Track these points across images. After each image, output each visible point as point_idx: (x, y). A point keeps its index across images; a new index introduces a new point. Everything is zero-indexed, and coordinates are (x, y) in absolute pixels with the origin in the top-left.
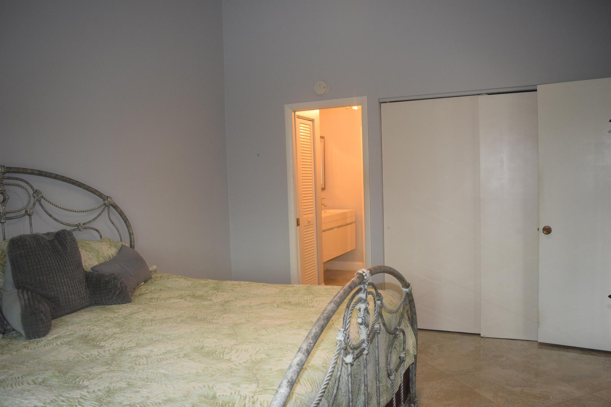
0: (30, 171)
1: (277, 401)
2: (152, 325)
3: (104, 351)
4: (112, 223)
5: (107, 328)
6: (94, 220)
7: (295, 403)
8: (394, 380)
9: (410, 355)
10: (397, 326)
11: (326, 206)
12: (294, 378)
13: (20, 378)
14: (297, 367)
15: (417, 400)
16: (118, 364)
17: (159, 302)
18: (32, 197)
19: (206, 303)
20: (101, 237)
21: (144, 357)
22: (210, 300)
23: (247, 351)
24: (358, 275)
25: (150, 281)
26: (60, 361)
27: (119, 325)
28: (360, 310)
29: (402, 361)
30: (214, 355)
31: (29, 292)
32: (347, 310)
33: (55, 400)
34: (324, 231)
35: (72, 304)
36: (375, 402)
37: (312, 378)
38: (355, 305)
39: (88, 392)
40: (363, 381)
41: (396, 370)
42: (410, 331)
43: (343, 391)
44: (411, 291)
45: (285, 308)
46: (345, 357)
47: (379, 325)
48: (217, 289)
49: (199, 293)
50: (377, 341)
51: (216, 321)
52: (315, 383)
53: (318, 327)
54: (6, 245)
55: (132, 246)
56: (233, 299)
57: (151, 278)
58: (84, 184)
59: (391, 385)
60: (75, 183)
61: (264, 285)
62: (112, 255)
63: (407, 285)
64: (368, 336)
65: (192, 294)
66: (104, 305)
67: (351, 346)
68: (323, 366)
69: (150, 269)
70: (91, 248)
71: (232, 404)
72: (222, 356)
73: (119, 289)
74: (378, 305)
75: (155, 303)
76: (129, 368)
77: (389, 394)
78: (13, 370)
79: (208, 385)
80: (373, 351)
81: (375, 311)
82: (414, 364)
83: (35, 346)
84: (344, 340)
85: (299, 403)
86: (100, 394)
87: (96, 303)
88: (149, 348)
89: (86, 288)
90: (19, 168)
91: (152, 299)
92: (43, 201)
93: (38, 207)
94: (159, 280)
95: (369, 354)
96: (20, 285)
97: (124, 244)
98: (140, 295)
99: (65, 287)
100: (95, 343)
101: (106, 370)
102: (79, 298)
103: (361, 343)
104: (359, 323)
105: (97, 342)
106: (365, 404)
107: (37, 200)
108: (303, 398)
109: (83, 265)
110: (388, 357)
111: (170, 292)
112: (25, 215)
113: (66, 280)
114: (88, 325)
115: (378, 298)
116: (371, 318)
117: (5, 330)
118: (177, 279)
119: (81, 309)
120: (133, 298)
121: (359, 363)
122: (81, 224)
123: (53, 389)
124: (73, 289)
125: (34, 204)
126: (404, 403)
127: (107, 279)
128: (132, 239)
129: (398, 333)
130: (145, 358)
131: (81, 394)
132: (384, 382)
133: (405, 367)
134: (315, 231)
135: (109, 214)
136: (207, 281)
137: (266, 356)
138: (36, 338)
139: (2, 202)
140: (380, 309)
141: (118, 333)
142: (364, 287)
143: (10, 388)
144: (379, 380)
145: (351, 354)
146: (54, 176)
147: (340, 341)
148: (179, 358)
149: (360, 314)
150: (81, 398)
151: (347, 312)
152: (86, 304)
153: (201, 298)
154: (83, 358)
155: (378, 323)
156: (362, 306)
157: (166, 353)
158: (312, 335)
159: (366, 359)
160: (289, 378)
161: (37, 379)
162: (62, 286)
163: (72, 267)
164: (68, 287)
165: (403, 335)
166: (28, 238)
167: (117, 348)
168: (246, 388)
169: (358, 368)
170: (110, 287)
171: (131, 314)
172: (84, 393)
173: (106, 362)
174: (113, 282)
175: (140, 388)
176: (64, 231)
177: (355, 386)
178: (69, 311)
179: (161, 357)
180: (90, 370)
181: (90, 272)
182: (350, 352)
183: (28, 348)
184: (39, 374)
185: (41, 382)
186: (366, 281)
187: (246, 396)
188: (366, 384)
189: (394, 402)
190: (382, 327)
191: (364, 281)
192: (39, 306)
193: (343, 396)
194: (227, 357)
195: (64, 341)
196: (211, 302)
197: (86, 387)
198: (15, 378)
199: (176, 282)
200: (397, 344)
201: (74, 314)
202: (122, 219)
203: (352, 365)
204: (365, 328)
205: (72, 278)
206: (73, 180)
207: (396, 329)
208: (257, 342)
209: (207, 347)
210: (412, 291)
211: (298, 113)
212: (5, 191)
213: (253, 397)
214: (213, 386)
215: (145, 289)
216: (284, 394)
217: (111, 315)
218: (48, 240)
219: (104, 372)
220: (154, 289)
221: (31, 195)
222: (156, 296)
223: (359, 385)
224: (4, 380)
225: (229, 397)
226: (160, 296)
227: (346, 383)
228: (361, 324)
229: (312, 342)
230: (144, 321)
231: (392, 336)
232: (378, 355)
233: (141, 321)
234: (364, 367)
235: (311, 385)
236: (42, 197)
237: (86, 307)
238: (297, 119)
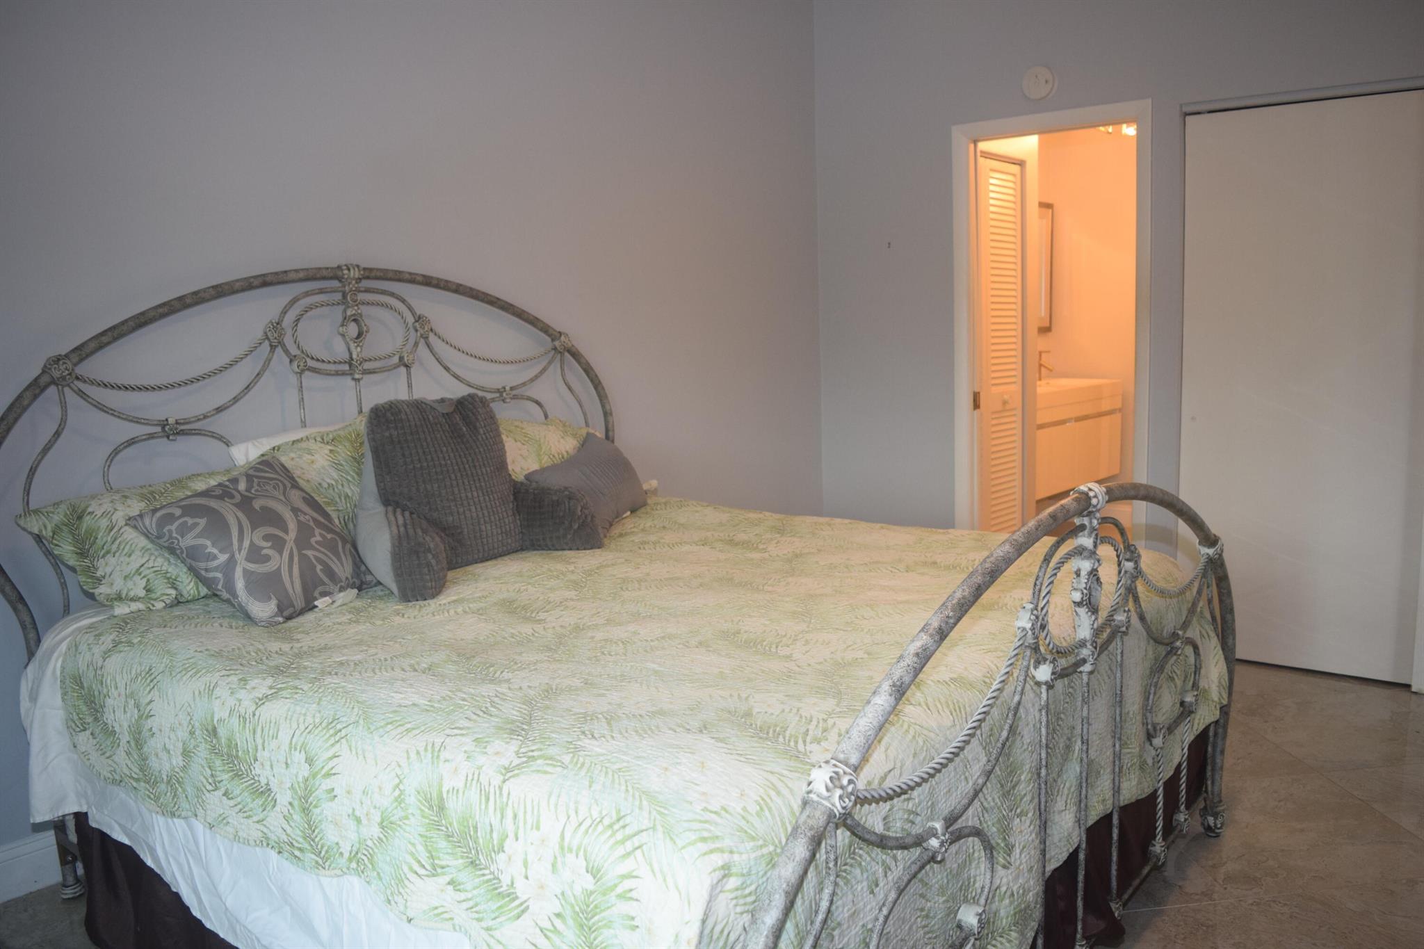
0: (407, 276)
1: (865, 719)
2: (640, 589)
3: (544, 628)
4: (570, 388)
5: (552, 589)
6: (532, 380)
7: (911, 741)
8: (1161, 748)
9: (1211, 702)
10: (1180, 629)
11: (1051, 371)
12: (907, 679)
13: (389, 660)
14: (915, 659)
15: (1222, 808)
16: (568, 650)
17: (658, 549)
18: (412, 330)
19: (756, 556)
20: (546, 417)
21: (619, 642)
22: (765, 550)
23: (827, 644)
24: (1077, 495)
25: (643, 510)
26: (462, 640)
27: (576, 585)
28: (1078, 573)
29: (1186, 711)
30: (759, 646)
31: (407, 514)
32: (1045, 565)
33: (450, 697)
34: (1041, 427)
35: (488, 543)
36: (1107, 783)
37: (955, 701)
38: (1067, 558)
39: (510, 689)
40: (1078, 730)
41: (1171, 730)
42: (1215, 648)
43: (1027, 740)
44: (1221, 555)
45: (923, 574)
46: (1036, 668)
47: (1126, 614)
48: (781, 531)
49: (742, 537)
50: (1119, 651)
51: (770, 589)
52: (960, 712)
53: (969, 587)
54: (363, 423)
55: (608, 437)
56: (812, 551)
57: (644, 504)
58: (512, 305)
59: (1153, 759)
60: (496, 303)
61: (882, 528)
62: (567, 452)
63: (1209, 540)
64: (1097, 632)
65: (728, 539)
66: (550, 549)
67: (1051, 646)
68: (985, 682)
69: (645, 487)
70: (525, 437)
71: (782, 728)
72: (773, 650)
73: (579, 518)
74: (1126, 572)
75: (650, 551)
76: (589, 659)
77: (1149, 779)
78: (376, 648)
79: (739, 695)
80: (1109, 672)
81: (1118, 583)
82: (1221, 724)
83: (416, 613)
84: (1033, 629)
85: (921, 743)
86: (532, 693)
87: (533, 545)
88: (631, 628)
89: (514, 514)
90: (387, 270)
91: (644, 543)
92: (432, 338)
93: (422, 350)
94: (661, 509)
95: (1096, 673)
96: (388, 499)
97: (591, 431)
98: (621, 535)
99: (473, 509)
100: (528, 614)
101: (546, 658)
102: (500, 532)
103: (1078, 646)
104: (1074, 602)
105: (532, 613)
106: (1081, 783)
107: (422, 336)
108: (932, 735)
109: (510, 468)
110: (1149, 693)
111: (683, 533)
112: (399, 366)
113: (475, 494)
114: (516, 582)
115: (1128, 555)
116: (1108, 596)
117: (362, 583)
118: (699, 508)
119: (505, 555)
120: (606, 541)
121: (1071, 690)
122: (508, 388)
123: (447, 680)
124: (489, 512)
125: (416, 344)
126: (1187, 808)
127: (555, 498)
128: (610, 426)
129: (1178, 644)
130: (621, 645)
131: (497, 691)
132: (1134, 746)
133: (1195, 729)
134: (1018, 425)
135: (562, 369)
136: (761, 516)
137: (866, 656)
138: (417, 600)
139: (357, 338)
140: (1133, 582)
141: (572, 600)
142: (1091, 523)
143: (370, 674)
144: (1120, 739)
145: (1048, 662)
146: (454, 287)
147: (1024, 629)
148: (688, 647)
149: (1079, 583)
150: (497, 696)
151: (1043, 570)
152: (513, 545)
153: (746, 545)
154: (505, 638)
155: (1125, 611)
156: (1086, 566)
157: (663, 638)
158: (954, 602)
159: (1088, 684)
160: (895, 678)
161: (418, 664)
162: (469, 505)
163: (488, 469)
164: (479, 509)
165: (1195, 652)
166: (405, 407)
167: (570, 625)
168: (815, 704)
169: (1068, 700)
170: (561, 514)
171: (600, 567)
172: (503, 689)
173: (547, 647)
174: (567, 503)
175: (608, 690)
176: (471, 396)
177: (1057, 738)
178: (481, 555)
179: (652, 644)
180: (517, 657)
181: (522, 483)
182: (1047, 659)
183: (403, 615)
184: (422, 656)
185: (425, 669)
186: (1094, 510)
187: (811, 717)
188: (1085, 738)
189: (1160, 799)
190: (1135, 620)
191: (1090, 509)
192: (424, 539)
193: (1025, 750)
194: (784, 651)
195: (469, 608)
196: (766, 555)
197: (508, 681)
198: (380, 660)
199: (697, 514)
200: (1176, 671)
201: (490, 563)
202: (588, 380)
203: (1050, 687)
204: (1089, 613)
205: (487, 492)
206: (490, 295)
207: (1175, 635)
208: (849, 629)
209: (746, 632)
210: (1225, 555)
211: (984, 146)
212: (361, 315)
213: (825, 720)
214: (748, 697)
215: (632, 526)
216: (882, 708)
217: (560, 567)
218: (443, 414)
219: (542, 662)
220: (651, 526)
221: (410, 325)
222: (653, 538)
223: (1069, 739)
224: (360, 662)
225: (778, 716)
226: (662, 538)
227: (1034, 725)
228: (1079, 604)
229: (951, 614)
230: (624, 580)
231: (1162, 650)
232: (1122, 682)
233: (619, 581)
234: (1083, 700)
235: (952, 714)
236: (431, 330)
237: (513, 552)
238: (981, 160)
